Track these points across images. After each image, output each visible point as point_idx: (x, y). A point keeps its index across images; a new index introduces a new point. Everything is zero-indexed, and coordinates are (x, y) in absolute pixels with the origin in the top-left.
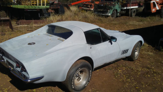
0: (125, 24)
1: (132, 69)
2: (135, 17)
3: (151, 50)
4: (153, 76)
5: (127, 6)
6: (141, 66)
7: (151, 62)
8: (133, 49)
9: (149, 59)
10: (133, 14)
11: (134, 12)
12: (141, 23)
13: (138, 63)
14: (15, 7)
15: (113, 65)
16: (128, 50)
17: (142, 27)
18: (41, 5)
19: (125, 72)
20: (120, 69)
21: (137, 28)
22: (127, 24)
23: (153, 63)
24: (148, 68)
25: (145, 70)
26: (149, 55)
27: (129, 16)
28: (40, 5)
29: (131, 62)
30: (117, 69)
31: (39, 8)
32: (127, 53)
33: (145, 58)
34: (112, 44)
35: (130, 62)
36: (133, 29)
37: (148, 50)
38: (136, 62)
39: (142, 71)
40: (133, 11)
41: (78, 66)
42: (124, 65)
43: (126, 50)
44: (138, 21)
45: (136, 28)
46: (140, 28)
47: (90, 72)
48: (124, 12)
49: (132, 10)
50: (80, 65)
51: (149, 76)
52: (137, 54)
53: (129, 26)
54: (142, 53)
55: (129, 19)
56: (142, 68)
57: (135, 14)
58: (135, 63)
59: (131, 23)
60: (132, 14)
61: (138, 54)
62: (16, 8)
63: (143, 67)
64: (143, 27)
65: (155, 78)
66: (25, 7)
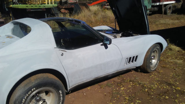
0: (154, 23)
1: (143, 86)
2: (172, 14)
3: (182, 56)
4: (173, 98)
5: (159, 2)
6: (158, 81)
7: (176, 75)
8: (146, 55)
9: (175, 69)
10: (169, 11)
11: (170, 8)
12: (177, 21)
13: (155, 75)
14: (14, 7)
15: (116, 79)
16: (137, 57)
17: (176, 27)
18: (50, 4)
19: (130, 91)
20: (123, 86)
21: (169, 28)
22: (157, 23)
23: (179, 76)
24: (169, 84)
25: (164, 88)
26: (176, 64)
27: (162, 14)
28: (48, 3)
29: (145, 74)
30: (119, 85)
31: (45, 7)
32: (135, 61)
33: (168, 68)
34: (106, 47)
35: (143, 74)
36: (163, 28)
37: (177, 56)
38: (153, 74)
39: (158, 88)
40: (168, 8)
41: (31, 85)
42: (133, 79)
43: (134, 57)
44: (172, 19)
45: (167, 28)
46: (174, 27)
47: (60, 94)
48: (156, 9)
49: (167, 6)
50: (34, 84)
51: (167, 97)
52: (155, 62)
53: (159, 26)
54: (166, 61)
55: (162, 17)
56: (160, 84)
57: (171, 11)
58: (151, 75)
59: (162, 21)
60: (167, 11)
61: (157, 63)
62: (16, 7)
63: (161, 82)
64: (178, 26)
65: (176, 100)
66: (27, 7)
